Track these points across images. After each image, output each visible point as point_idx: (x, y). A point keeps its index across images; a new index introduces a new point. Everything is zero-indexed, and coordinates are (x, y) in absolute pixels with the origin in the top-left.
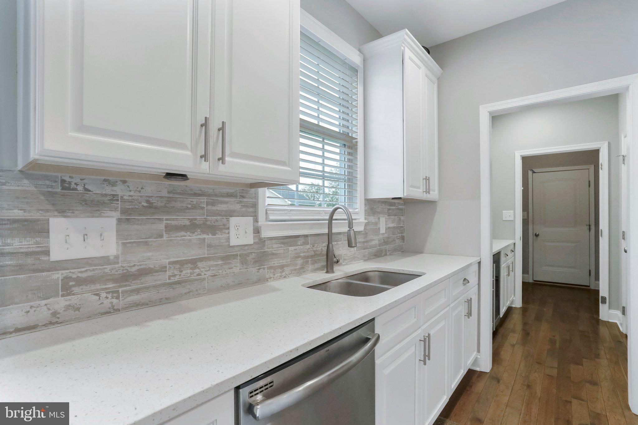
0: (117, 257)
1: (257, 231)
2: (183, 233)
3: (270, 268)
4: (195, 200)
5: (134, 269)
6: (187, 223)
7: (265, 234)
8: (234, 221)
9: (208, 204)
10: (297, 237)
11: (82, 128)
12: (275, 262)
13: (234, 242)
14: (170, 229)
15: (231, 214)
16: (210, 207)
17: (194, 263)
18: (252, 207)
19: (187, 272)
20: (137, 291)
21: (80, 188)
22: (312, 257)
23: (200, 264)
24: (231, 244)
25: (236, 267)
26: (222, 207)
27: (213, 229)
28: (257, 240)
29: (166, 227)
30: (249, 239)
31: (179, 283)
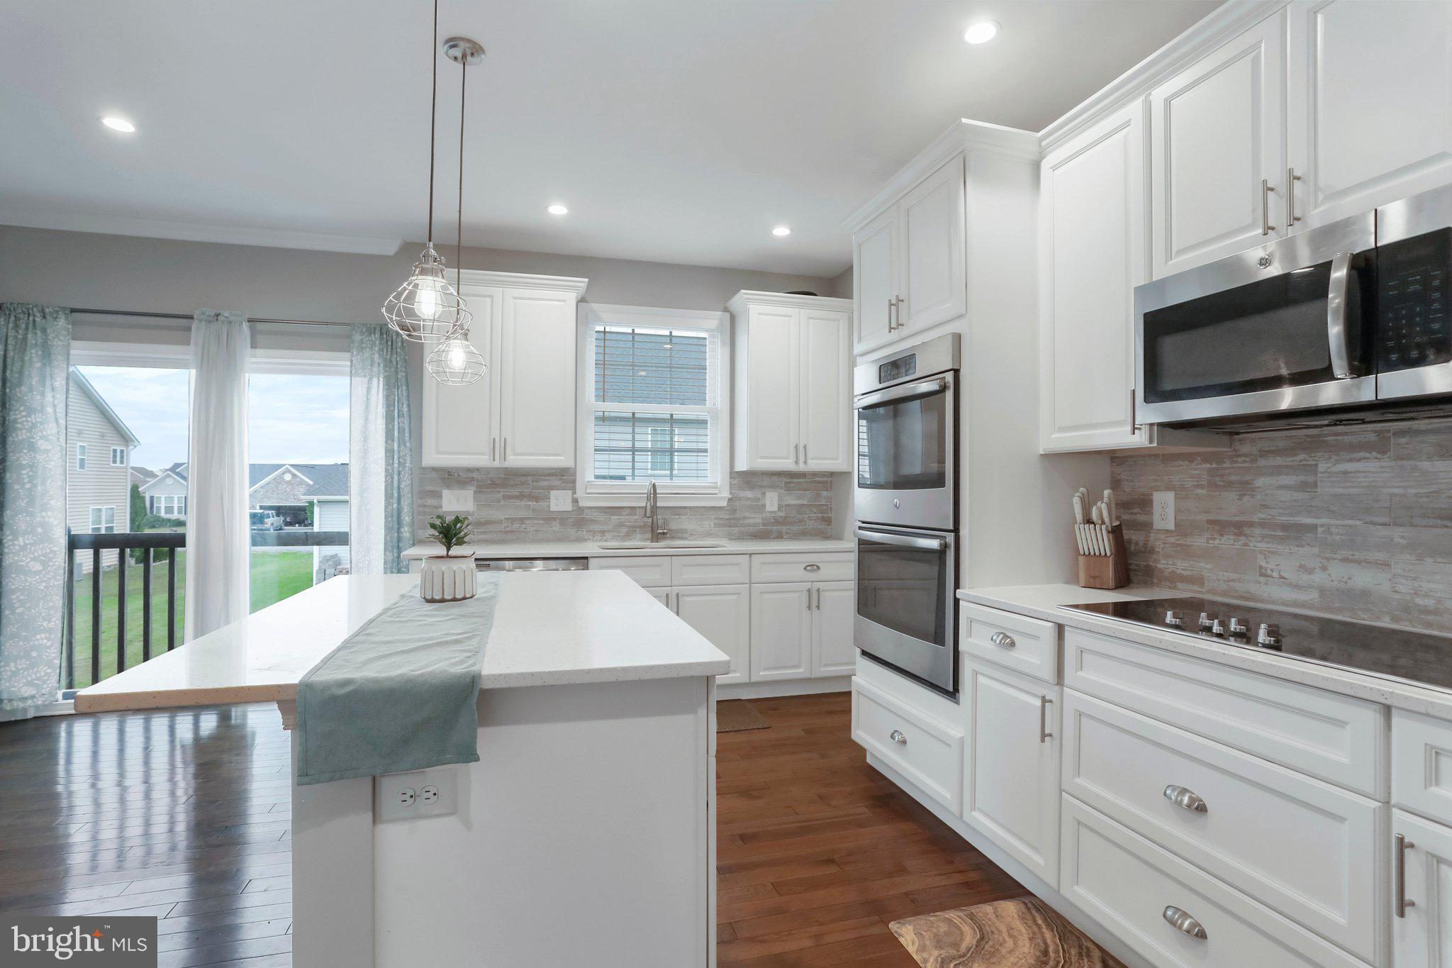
0: (474, 512)
1: (575, 501)
2: (514, 500)
3: (590, 531)
4: (523, 479)
5: (483, 520)
6: (518, 494)
7: (581, 504)
8: (553, 493)
9: (533, 481)
10: (624, 507)
11: (439, 453)
12: (595, 527)
13: (553, 508)
14: (506, 497)
15: (552, 488)
16: (535, 484)
17: (522, 520)
18: (571, 483)
19: (516, 526)
20: (484, 533)
21: (456, 475)
22: (641, 527)
23: (526, 522)
24: (551, 510)
25: (556, 527)
26: (546, 483)
27: (537, 499)
28: (575, 509)
29: (503, 496)
30: (568, 507)
31: (512, 532)
